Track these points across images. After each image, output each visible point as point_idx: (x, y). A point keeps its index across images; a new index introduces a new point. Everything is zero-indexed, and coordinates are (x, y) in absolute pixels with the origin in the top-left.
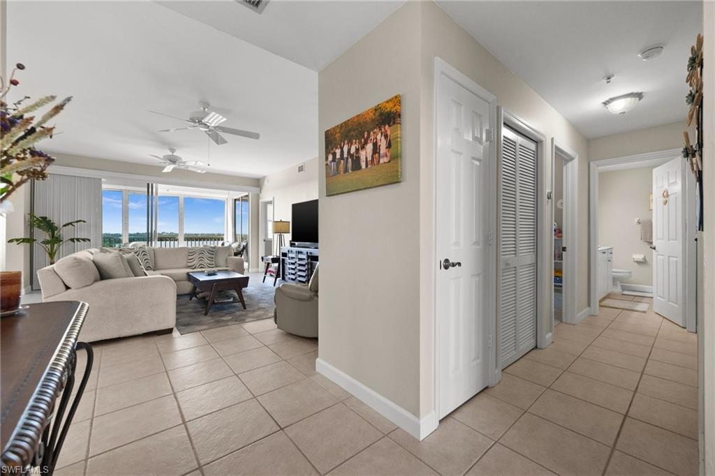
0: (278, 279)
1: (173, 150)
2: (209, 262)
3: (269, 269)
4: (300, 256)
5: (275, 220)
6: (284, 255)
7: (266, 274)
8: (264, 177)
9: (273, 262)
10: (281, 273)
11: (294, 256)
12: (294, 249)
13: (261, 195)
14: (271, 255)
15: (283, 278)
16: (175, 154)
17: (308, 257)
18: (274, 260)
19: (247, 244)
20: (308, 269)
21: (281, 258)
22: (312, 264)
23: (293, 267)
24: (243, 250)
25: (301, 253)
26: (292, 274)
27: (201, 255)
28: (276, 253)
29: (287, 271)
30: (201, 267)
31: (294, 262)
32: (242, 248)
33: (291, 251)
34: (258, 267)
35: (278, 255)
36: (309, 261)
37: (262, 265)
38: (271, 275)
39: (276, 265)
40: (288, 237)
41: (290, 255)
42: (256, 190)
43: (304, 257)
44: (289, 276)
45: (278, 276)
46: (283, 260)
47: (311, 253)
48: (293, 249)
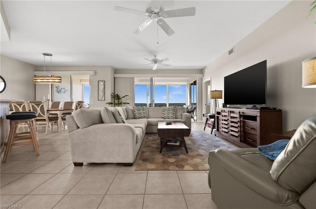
0: (214, 130)
1: (155, 56)
2: (172, 115)
3: (208, 122)
4: (232, 115)
5: (212, 90)
6: (219, 113)
7: (206, 125)
8: (205, 67)
9: (210, 118)
10: (216, 126)
11: (227, 114)
12: (227, 110)
13: (204, 78)
14: (210, 113)
15: (218, 130)
16: (156, 58)
17: (240, 116)
18: (211, 117)
19: (196, 107)
20: (240, 126)
21: (216, 115)
22: (244, 122)
23: (226, 123)
24: (194, 110)
25: (233, 112)
26: (225, 128)
27: (169, 112)
28: (212, 112)
29: (221, 125)
30: (168, 118)
31: (227, 119)
32: (193, 108)
33: (224, 111)
34: (202, 120)
35: (214, 113)
36: (242, 119)
37: (204, 119)
38: (209, 126)
39: (213, 120)
40: (221, 101)
41: (223, 114)
42: (200, 75)
43: (237, 116)
44: (222, 129)
45: (214, 127)
46: (218, 117)
47: (243, 113)
48: (225, 109)
